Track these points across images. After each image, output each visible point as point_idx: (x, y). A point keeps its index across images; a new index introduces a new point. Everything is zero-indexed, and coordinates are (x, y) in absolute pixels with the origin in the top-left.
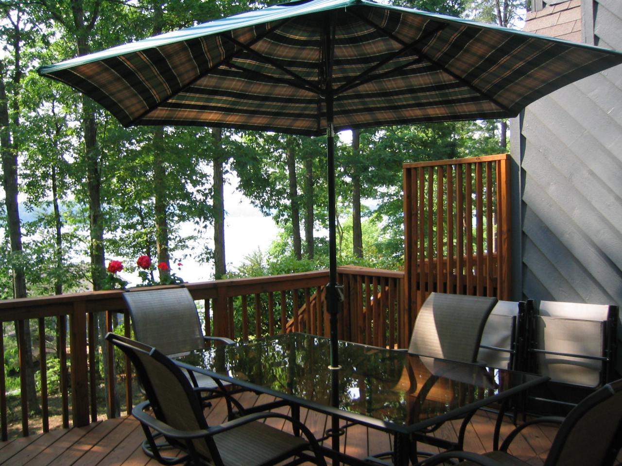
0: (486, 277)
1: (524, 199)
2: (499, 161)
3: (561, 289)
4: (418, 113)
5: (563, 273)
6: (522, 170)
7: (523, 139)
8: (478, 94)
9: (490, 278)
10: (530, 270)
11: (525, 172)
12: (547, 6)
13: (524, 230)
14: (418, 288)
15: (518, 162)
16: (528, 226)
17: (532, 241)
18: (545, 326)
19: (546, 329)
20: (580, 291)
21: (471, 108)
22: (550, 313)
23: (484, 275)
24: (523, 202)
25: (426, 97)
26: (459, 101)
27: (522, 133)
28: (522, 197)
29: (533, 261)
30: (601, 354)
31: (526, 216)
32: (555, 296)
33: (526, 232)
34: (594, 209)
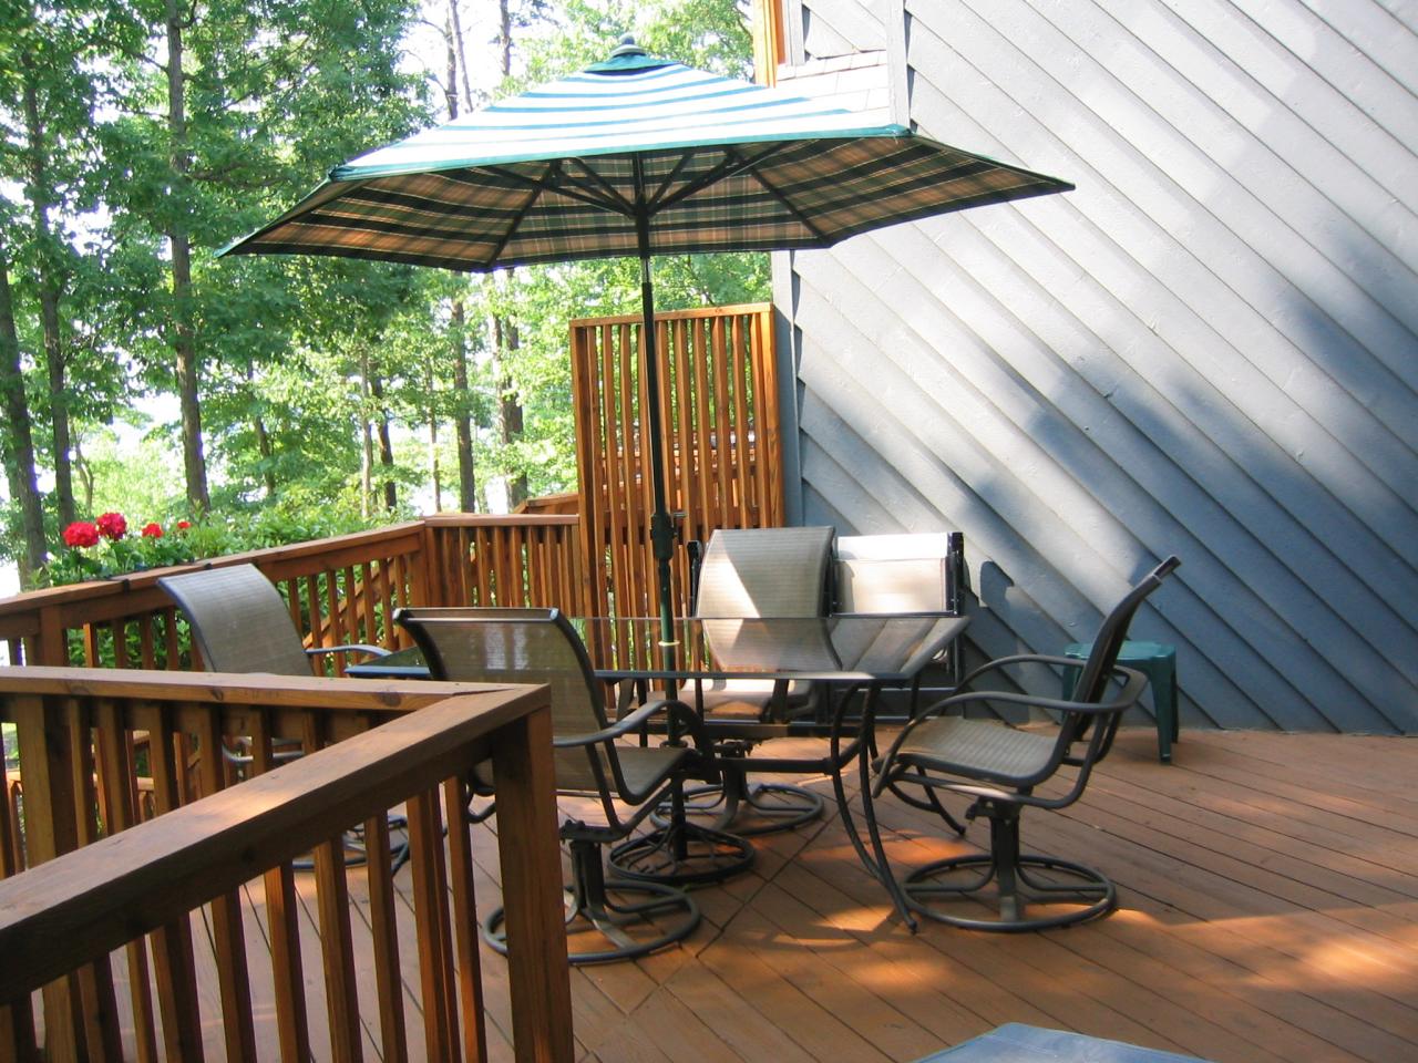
0: (738, 509)
1: (800, 375)
2: (758, 315)
3: (869, 516)
4: (682, 237)
5: (870, 490)
6: (796, 327)
7: (795, 277)
8: (788, 212)
9: (749, 510)
10: (816, 491)
11: (801, 331)
12: (811, 58)
13: (802, 426)
14: (608, 541)
15: (789, 314)
16: (811, 420)
17: (816, 444)
18: (853, 575)
19: (854, 580)
20: (901, 518)
21: (769, 232)
22: (855, 555)
23: (736, 504)
24: (799, 381)
25: (708, 214)
26: (755, 221)
27: (795, 269)
28: (797, 373)
29: (822, 477)
30: (945, 607)
31: (805, 403)
32: (859, 529)
33: (806, 430)
34: (918, 388)
